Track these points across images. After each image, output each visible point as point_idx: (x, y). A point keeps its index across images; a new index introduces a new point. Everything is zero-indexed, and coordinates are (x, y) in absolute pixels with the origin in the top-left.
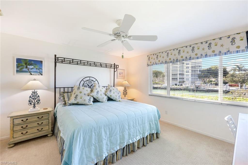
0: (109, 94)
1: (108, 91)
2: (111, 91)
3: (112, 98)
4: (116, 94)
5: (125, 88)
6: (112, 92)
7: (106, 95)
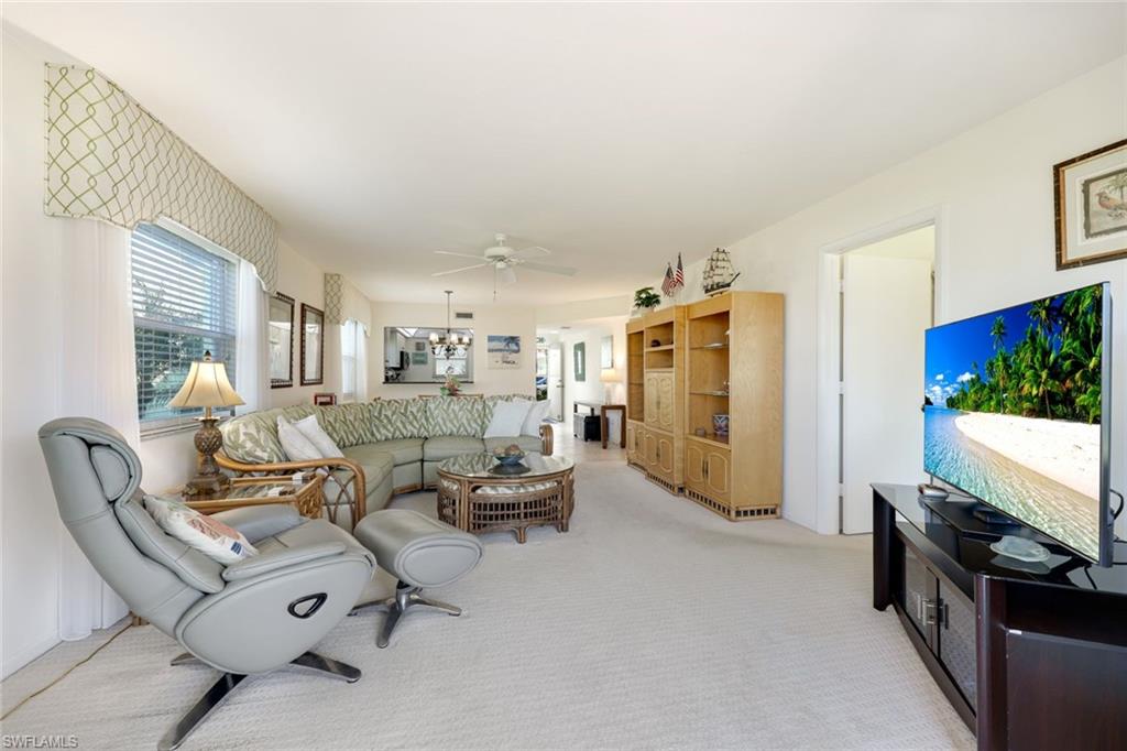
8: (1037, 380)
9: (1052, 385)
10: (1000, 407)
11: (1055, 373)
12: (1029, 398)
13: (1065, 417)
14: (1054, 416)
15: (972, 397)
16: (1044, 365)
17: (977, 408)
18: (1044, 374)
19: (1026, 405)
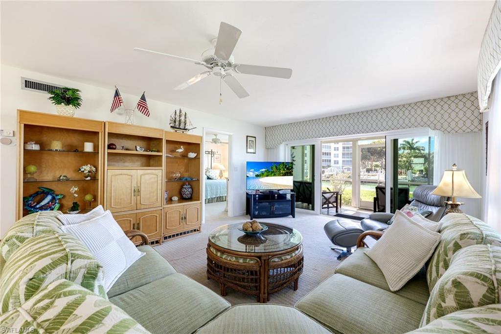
0: (208, 174)
1: (208, 172)
2: (209, 172)
3: (210, 177)
4: (213, 174)
5: (221, 171)
6: (211, 172)
7: (206, 175)
8: (284, 170)
9: (287, 171)
10: (275, 175)
11: (288, 169)
12: (282, 173)
13: (290, 175)
14: (288, 175)
15: (266, 174)
16: (285, 168)
17: (267, 176)
18: (286, 169)
19: (281, 174)
